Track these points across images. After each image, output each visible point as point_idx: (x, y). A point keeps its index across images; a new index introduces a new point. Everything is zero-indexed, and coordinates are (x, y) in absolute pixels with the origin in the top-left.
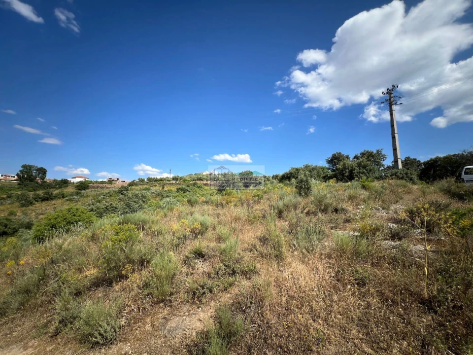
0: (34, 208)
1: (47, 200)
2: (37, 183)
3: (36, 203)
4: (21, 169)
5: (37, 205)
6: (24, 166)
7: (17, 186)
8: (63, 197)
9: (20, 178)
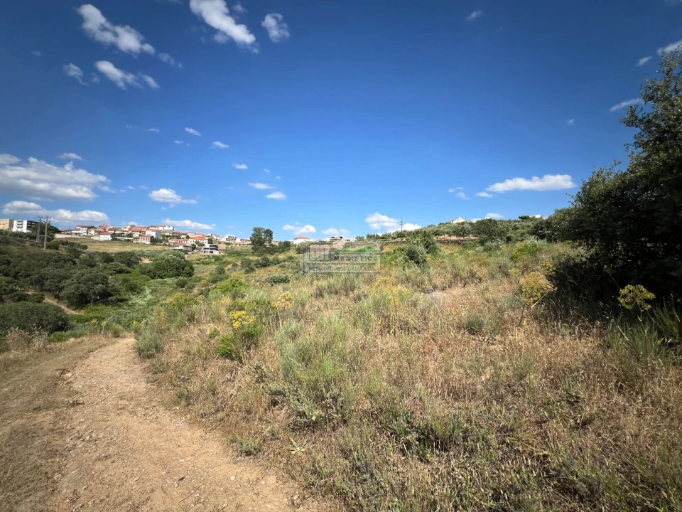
0: (254, 275)
1: (265, 266)
2: (265, 246)
3: (257, 269)
4: (253, 232)
5: (257, 271)
6: (255, 230)
7: (251, 251)
8: (278, 263)
9: (253, 242)
